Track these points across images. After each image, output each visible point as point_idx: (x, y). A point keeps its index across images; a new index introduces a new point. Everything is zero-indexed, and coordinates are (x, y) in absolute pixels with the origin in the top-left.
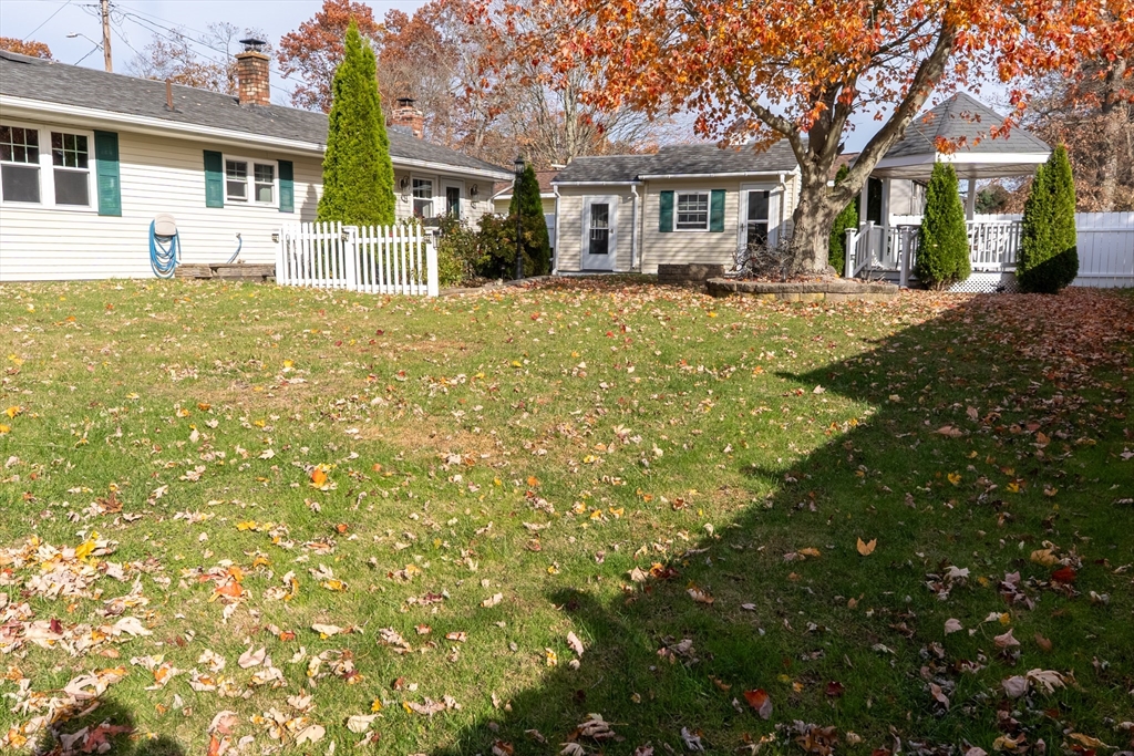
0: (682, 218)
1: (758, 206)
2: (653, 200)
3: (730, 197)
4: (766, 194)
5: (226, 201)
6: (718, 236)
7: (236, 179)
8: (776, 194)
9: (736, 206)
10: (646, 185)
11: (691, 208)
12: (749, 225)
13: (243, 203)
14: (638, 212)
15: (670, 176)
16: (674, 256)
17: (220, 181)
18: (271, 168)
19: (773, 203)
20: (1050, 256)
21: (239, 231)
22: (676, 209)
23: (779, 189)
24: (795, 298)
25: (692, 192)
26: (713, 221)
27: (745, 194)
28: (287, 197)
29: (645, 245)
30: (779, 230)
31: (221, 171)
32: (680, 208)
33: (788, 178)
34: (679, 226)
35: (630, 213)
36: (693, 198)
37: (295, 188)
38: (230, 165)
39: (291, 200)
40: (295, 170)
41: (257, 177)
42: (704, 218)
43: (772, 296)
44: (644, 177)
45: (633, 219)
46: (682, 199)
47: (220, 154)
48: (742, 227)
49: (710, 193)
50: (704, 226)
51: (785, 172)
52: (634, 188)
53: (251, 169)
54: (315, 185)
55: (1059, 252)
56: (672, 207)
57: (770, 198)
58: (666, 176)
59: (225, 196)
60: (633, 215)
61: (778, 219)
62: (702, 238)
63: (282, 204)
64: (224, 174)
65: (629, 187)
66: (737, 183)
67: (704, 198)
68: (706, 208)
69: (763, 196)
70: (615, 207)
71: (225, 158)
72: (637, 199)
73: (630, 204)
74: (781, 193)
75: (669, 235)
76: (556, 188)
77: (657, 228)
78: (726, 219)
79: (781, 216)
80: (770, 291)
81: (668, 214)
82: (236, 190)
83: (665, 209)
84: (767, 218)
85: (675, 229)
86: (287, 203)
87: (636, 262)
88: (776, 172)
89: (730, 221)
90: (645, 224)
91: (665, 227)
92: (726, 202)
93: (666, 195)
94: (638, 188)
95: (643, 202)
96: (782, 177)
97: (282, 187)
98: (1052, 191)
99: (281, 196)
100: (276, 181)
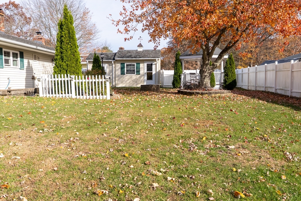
0: (127, 71)
1: (150, 68)
2: (119, 66)
3: (141, 65)
4: (152, 64)
5: (4, 66)
6: (139, 76)
7: (7, 58)
8: (154, 64)
9: (143, 68)
10: (116, 61)
11: (130, 68)
12: (147, 73)
13: (9, 67)
14: (114, 69)
15: (124, 59)
16: (126, 81)
17: (2, 59)
18: (17, 54)
19: (154, 67)
20: (231, 81)
21: (8, 77)
22: (125, 69)
23: (155, 63)
24: (213, 95)
25: (130, 64)
26: (137, 72)
27: (146, 64)
28: (22, 65)
29: (117, 79)
30: (156, 74)
31: (2, 55)
32: (127, 68)
33: (158, 60)
34: (127, 73)
35: (111, 69)
36: (130, 65)
37: (24, 61)
38: (5, 52)
39: (23, 65)
40: (24, 55)
41: (13, 57)
42: (134, 71)
43: (207, 95)
44: (117, 59)
45: (112, 71)
46: (127, 65)
47: (2, 48)
48: (145, 73)
49: (135, 64)
50: (134, 73)
51: (158, 59)
52: (113, 62)
53: (11, 54)
54: (29, 60)
55: (233, 80)
56: (124, 68)
57: (153, 65)
58: (123, 59)
59: (4, 64)
60: (112, 70)
61: (155, 71)
62: (134, 76)
63: (21, 67)
64: (3, 56)
65: (112, 62)
66: (143, 61)
67: (134, 65)
68: (134, 68)
69: (151, 65)
70: (107, 67)
71: (4, 50)
72: (114, 65)
73: (111, 67)
74: (156, 64)
75: (125, 76)
76: (88, 62)
77: (120, 74)
78: (140, 71)
79: (156, 70)
80: (206, 93)
81: (123, 70)
82: (7, 61)
83: (122, 68)
84: (152, 71)
85: (125, 74)
86: (22, 66)
87: (114, 84)
88: (155, 59)
89: (141, 72)
90: (116, 73)
91: (123, 73)
92: (140, 66)
93: (123, 64)
94: (114, 62)
95: (115, 66)
96: (157, 60)
97: (21, 61)
98: (231, 65)
99: (20, 64)
100: (19, 59)
